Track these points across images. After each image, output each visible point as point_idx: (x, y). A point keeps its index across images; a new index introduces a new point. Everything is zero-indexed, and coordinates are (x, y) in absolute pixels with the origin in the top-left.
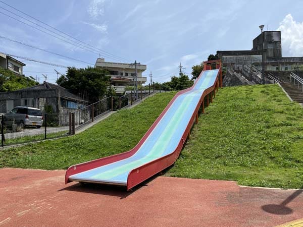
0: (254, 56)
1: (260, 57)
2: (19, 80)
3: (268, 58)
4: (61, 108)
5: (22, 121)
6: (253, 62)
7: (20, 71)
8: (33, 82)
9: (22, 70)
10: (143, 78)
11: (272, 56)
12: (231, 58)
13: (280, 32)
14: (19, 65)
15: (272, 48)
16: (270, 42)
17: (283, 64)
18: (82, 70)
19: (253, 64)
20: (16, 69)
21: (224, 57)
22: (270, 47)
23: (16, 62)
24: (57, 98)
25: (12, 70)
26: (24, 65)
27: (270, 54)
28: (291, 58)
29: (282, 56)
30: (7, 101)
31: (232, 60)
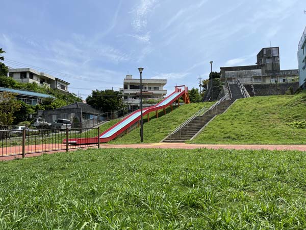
0: (253, 70)
1: (259, 71)
2: (64, 98)
3: (267, 71)
4: (82, 119)
5: (60, 127)
6: (252, 76)
7: (65, 89)
8: (75, 97)
9: (67, 88)
10: (164, 90)
11: (271, 69)
12: (232, 73)
13: (278, 48)
14: (64, 84)
15: (271, 62)
16: (269, 58)
17: (281, 76)
18: (102, 92)
19: (253, 77)
20: (63, 87)
21: (226, 72)
22: (269, 61)
23: (63, 82)
24: (80, 113)
25: (59, 88)
26: (69, 84)
27: (269, 68)
28: (289, 70)
29: (281, 69)
30: (53, 116)
31: (234, 74)
